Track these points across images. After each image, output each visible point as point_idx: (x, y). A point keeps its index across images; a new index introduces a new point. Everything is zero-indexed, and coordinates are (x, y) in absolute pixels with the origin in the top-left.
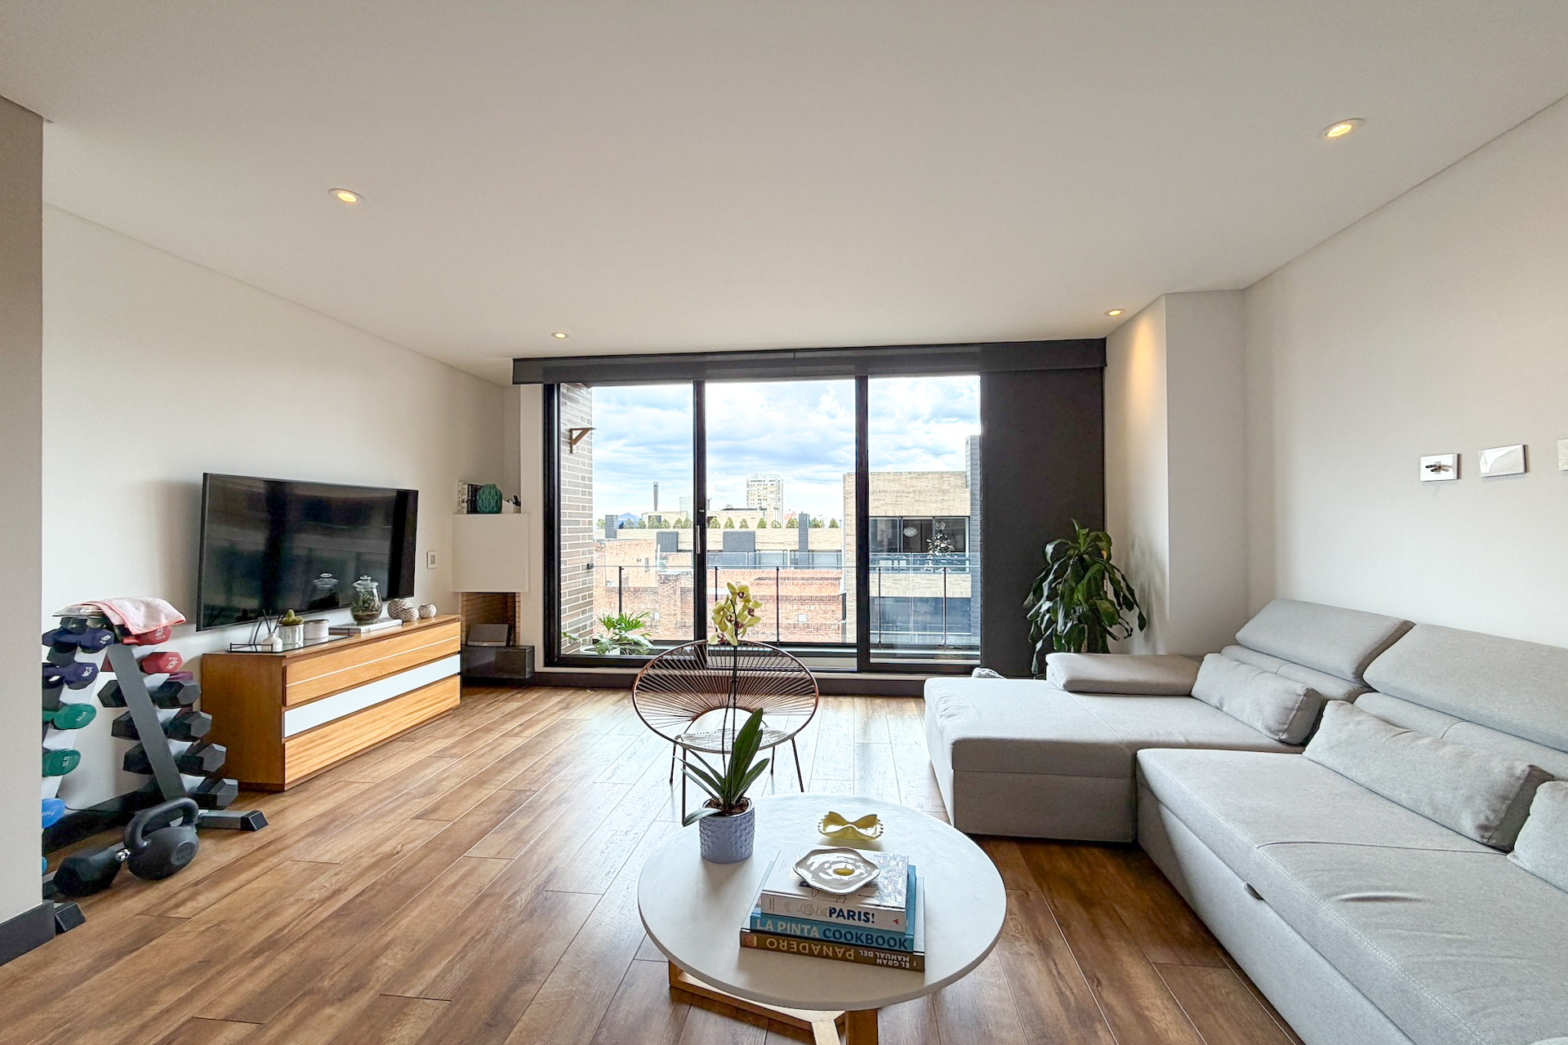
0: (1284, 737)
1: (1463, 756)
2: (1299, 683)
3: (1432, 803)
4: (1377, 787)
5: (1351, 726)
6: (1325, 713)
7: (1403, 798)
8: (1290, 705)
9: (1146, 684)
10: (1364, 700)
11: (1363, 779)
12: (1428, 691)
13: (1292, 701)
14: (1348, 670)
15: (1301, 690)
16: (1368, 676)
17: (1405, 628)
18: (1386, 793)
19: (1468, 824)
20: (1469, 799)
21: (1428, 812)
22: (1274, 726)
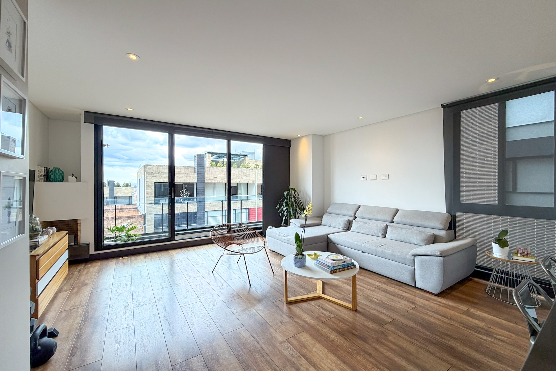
0: (345, 229)
1: (377, 225)
2: (346, 218)
3: (375, 233)
4: (366, 233)
5: (359, 224)
6: (353, 223)
7: (371, 234)
8: (345, 222)
9: (313, 224)
10: (356, 219)
11: (363, 232)
12: (367, 216)
13: (346, 222)
14: (353, 215)
15: (347, 220)
16: (356, 216)
17: (359, 206)
18: (367, 233)
19: (380, 235)
20: (380, 231)
21: (374, 235)
22: (343, 227)
